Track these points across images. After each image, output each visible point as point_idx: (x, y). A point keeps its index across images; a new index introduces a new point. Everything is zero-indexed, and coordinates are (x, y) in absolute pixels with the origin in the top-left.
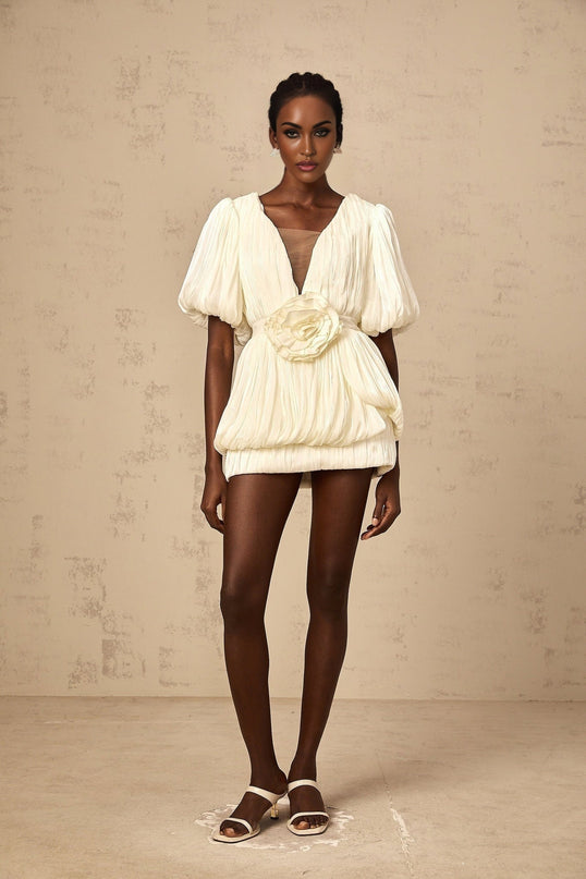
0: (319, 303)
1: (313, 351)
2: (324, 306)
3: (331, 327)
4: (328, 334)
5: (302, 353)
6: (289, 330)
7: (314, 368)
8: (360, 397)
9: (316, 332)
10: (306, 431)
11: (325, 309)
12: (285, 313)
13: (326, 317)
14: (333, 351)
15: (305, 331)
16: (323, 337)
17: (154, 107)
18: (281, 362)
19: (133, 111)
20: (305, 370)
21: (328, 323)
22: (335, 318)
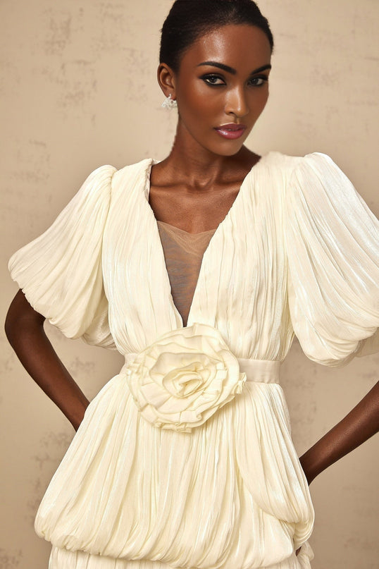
0: (211, 341)
1: (192, 417)
2: (218, 349)
3: (224, 383)
4: (220, 393)
5: (175, 418)
6: (160, 379)
7: (191, 443)
8: (255, 499)
9: (202, 387)
10: (165, 543)
11: (219, 353)
12: (156, 353)
13: (220, 366)
14: (226, 418)
15: (186, 384)
16: (211, 397)
17: (85, 63)
18: (144, 427)
19: (63, 67)
20: (178, 444)
21: (221, 375)
22: (234, 368)
